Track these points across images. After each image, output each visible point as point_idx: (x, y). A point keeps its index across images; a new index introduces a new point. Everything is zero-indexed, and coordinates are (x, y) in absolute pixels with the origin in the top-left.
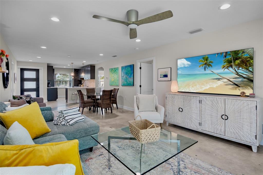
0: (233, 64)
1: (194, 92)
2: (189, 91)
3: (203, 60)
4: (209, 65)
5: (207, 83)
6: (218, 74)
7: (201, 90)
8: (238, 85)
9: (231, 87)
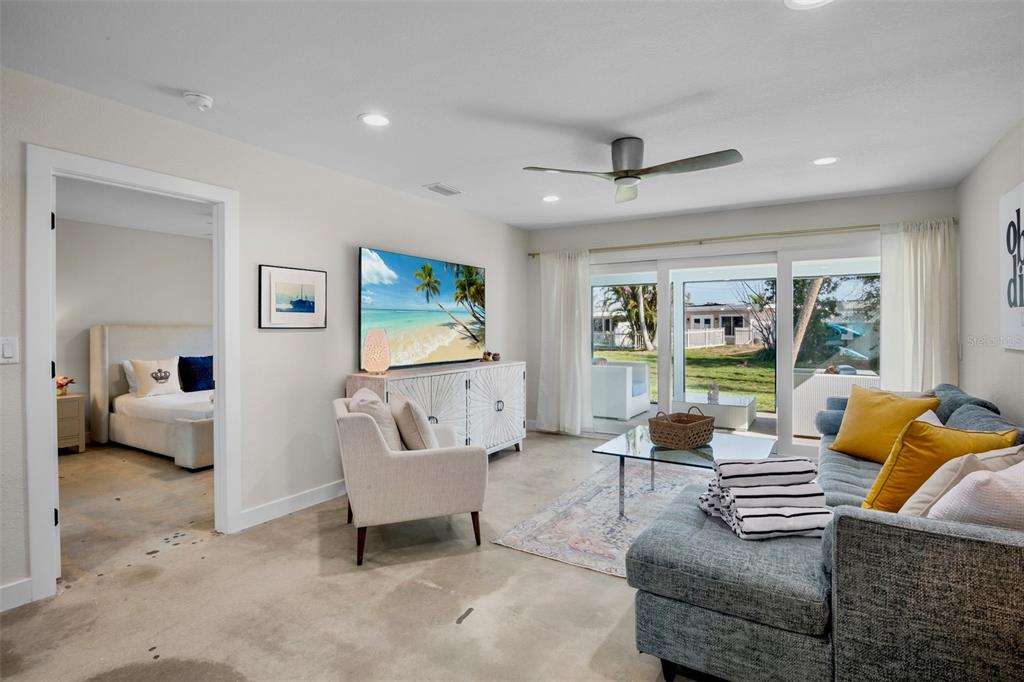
0: (467, 293)
1: (409, 364)
2: (397, 364)
3: (421, 272)
4: (435, 289)
5: (433, 336)
6: (450, 313)
7: (424, 356)
8: (477, 338)
9: (469, 342)
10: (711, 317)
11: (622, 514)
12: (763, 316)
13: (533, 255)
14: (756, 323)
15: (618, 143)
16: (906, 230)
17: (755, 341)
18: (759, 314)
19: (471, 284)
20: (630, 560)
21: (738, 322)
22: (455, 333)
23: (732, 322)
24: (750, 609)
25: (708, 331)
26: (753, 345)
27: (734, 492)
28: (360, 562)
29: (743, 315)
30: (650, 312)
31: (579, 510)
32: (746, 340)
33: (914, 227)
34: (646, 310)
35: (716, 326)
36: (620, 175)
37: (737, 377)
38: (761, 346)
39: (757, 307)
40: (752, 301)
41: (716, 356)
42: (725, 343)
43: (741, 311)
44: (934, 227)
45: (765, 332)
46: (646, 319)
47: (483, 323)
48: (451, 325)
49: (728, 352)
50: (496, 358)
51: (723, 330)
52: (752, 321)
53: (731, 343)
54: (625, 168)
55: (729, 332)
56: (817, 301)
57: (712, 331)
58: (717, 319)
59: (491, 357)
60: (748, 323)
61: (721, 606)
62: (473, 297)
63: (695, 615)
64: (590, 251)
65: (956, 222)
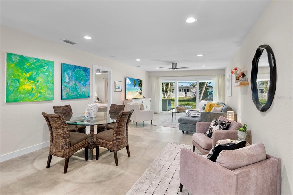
3: (134, 82)
4: (136, 85)
5: (135, 93)
6: (137, 89)
7: (134, 97)
8: (141, 94)
9: (140, 94)
10: (181, 89)
11: (172, 122)
12: (194, 89)
13: (150, 77)
14: (192, 91)
15: (173, 64)
16: (217, 76)
17: (192, 95)
18: (193, 89)
19: (140, 84)
20: (179, 120)
21: (188, 90)
22: (138, 93)
23: (186, 91)
24: (192, 123)
25: (180, 93)
26: (191, 97)
27: (190, 112)
28: (136, 127)
29: (189, 89)
30: (166, 88)
31: (165, 122)
32: (190, 95)
33: (218, 76)
34: (165, 87)
35: (182, 92)
36: (173, 68)
37: (188, 104)
38: (193, 97)
39: (193, 87)
40: (191, 85)
41: (183, 99)
42: (184, 96)
43: (189, 88)
44: (221, 76)
45: (194, 93)
46: (165, 90)
47: (142, 91)
48: (137, 91)
49: (185, 98)
50: (145, 97)
51: (184, 92)
52: (191, 90)
53: (186, 96)
54: (174, 67)
55: (186, 93)
56: (206, 86)
57: (181, 93)
58: (183, 90)
59: (144, 97)
60: (190, 91)
61: (189, 123)
62: (141, 86)
63: (186, 125)
64: (162, 77)
65: (225, 75)
